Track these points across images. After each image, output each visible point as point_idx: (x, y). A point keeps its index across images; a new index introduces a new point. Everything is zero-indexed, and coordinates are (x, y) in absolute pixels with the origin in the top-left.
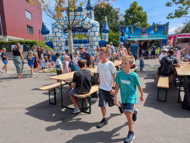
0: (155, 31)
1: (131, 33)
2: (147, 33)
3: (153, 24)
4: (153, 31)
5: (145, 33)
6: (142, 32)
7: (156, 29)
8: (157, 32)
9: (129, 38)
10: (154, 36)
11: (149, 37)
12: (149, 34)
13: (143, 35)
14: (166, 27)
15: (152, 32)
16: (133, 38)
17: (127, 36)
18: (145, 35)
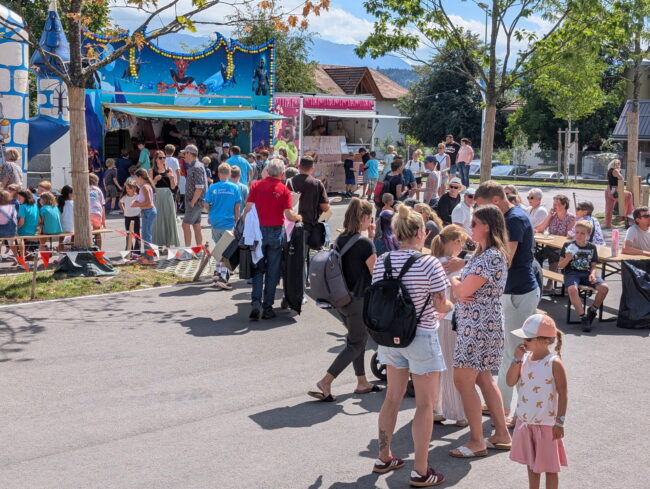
0: (224, 76)
1: (127, 74)
2: (194, 83)
3: (218, 40)
4: (219, 73)
5: (189, 81)
6: (173, 73)
7: (231, 68)
8: (233, 80)
9: (120, 99)
10: (224, 101)
11: (202, 100)
12: (203, 88)
13: (180, 90)
14: (264, 58)
15: (216, 79)
16: (137, 103)
17: (107, 88)
18: (188, 91)
